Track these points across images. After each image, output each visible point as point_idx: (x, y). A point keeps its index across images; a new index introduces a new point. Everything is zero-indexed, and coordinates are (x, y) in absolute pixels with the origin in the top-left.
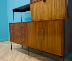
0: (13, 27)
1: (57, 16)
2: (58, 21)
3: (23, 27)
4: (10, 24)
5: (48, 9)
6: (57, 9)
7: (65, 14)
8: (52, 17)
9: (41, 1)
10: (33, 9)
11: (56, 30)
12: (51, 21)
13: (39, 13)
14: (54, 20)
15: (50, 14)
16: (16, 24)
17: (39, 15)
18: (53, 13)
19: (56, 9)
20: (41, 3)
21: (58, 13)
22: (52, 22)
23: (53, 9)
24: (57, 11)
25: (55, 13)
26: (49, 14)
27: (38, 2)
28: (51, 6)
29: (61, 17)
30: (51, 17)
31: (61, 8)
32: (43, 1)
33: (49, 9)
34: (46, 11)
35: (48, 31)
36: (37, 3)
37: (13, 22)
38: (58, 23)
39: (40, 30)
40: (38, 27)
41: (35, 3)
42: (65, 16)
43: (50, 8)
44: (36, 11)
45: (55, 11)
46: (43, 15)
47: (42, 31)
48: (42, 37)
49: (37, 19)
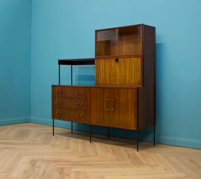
1: (132, 82)
2: (132, 89)
4: (53, 86)
5: (121, 71)
6: (132, 74)
7: (140, 81)
8: (125, 83)
10: (100, 67)
12: (124, 88)
13: (109, 75)
14: (127, 89)
15: (123, 79)
17: (109, 79)
18: (128, 78)
19: (131, 73)
20: (112, 63)
22: (125, 90)
23: (127, 73)
24: (132, 76)
25: (129, 78)
28: (125, 69)
29: (136, 84)
31: (136, 73)
32: (114, 60)
34: (118, 74)
35: (121, 101)
36: (105, 60)
39: (109, 99)
41: (103, 60)
42: (140, 83)
43: (123, 70)
44: (104, 72)
46: (114, 79)
47: (112, 100)
48: (113, 109)
49: (105, 84)
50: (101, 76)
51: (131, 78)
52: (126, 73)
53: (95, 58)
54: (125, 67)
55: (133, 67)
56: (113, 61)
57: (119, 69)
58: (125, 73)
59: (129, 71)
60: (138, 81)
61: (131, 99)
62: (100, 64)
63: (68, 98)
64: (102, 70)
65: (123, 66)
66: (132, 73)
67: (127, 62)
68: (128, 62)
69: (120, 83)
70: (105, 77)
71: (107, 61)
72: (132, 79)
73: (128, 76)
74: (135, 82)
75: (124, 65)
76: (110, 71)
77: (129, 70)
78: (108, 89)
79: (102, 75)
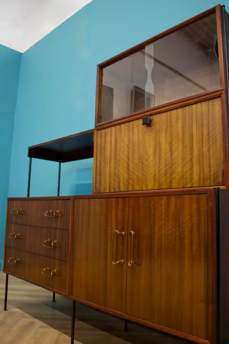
0: (21, 214)
1: (192, 179)
2: (194, 196)
3: (57, 217)
4: (10, 200)
5: (160, 150)
6: (192, 154)
7: (220, 173)
8: (171, 182)
9: (135, 123)
10: (105, 148)
11: (187, 233)
12: (169, 195)
13: (125, 164)
15: (166, 171)
16: (35, 203)
17: (126, 175)
18: (179, 169)
19: (188, 153)
20: (136, 131)
21: (195, 168)
22: (173, 199)
23: (178, 154)
24: (191, 160)
25: (184, 166)
26: (162, 172)
27: (123, 126)
28: (171, 142)
29: (207, 183)
30: (168, 181)
31: (205, 149)
32: (141, 121)
33: (163, 152)
34: (151, 159)
35: (156, 237)
36: (118, 127)
37: (26, 196)
38: (195, 206)
39: (122, 230)
40: (117, 217)
41: (113, 128)
42: (220, 179)
43: (165, 147)
44: (115, 159)
45: (183, 159)
46: (140, 175)
47: (131, 234)
48: (131, 262)
49: (114, 189)
50: (107, 170)
51: (188, 164)
52: (175, 154)
53: (93, 130)
54: (171, 136)
55: (195, 132)
56: (138, 126)
57: (153, 144)
58: (172, 154)
59: (184, 147)
60: (212, 173)
61: (191, 231)
62: (105, 142)
63: (31, 226)
64: (109, 154)
65: (166, 133)
66: (192, 148)
67: (177, 122)
68: (180, 121)
69: (154, 185)
70: (115, 173)
71: (123, 130)
72: (191, 169)
73: (180, 161)
74: (204, 178)
75: (169, 131)
76: (128, 153)
77: (183, 143)
78: (120, 200)
79: (110, 167)
